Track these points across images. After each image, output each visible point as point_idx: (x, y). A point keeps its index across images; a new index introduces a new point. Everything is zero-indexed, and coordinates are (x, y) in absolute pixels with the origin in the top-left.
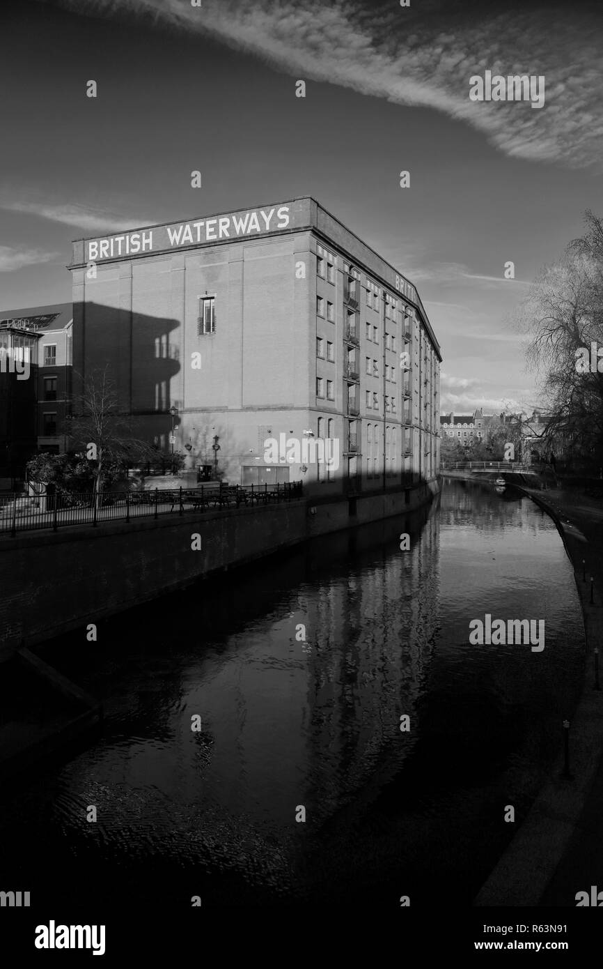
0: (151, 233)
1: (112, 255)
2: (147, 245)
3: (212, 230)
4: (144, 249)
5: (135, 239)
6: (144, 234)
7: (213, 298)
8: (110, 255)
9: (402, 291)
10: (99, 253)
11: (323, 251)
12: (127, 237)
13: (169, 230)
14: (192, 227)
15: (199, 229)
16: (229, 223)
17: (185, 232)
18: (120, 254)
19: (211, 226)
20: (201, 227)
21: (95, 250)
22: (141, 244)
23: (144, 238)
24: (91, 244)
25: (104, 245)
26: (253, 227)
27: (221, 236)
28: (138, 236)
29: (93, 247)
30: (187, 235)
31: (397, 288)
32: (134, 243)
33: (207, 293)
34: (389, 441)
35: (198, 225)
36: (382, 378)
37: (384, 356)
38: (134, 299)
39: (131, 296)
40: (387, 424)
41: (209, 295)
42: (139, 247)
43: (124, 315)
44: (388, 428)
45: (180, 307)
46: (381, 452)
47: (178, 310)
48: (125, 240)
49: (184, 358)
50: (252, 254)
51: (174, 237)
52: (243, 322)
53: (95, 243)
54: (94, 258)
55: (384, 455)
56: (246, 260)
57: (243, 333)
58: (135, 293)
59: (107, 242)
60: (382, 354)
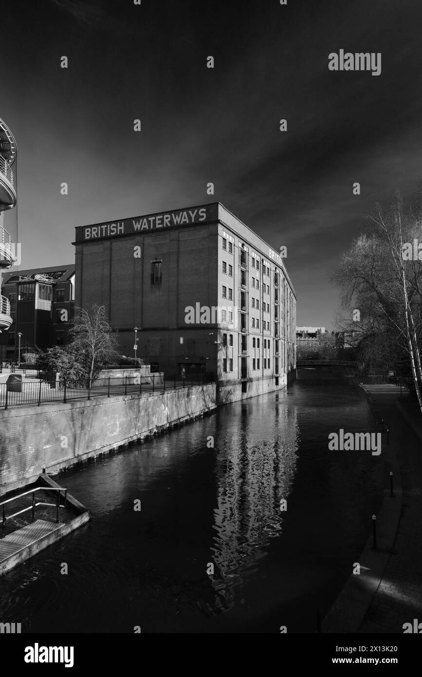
0: (123, 223)
1: (99, 236)
2: (121, 230)
3: (160, 222)
4: (118, 233)
5: (113, 227)
6: (119, 224)
7: (160, 262)
8: (98, 236)
9: (273, 258)
10: (91, 235)
11: (226, 235)
12: (109, 226)
13: (134, 221)
14: (147, 220)
15: (152, 221)
16: (170, 218)
17: (144, 223)
18: (104, 235)
19: (159, 220)
20: (153, 220)
21: (89, 233)
22: (117, 230)
23: (118, 226)
24: (86, 230)
25: (95, 230)
26: (184, 220)
27: (165, 226)
28: (115, 225)
29: (88, 231)
30: (145, 225)
31: (270, 257)
32: (112, 229)
33: (156, 259)
34: (265, 347)
35: (151, 219)
36: (261, 310)
37: (263, 297)
38: (112, 262)
39: (111, 261)
40: (264, 338)
41: (158, 260)
42: (115, 232)
43: (106, 272)
44: (265, 340)
45: (140, 267)
46: (261, 355)
47: (139, 269)
48: (107, 227)
49: (142, 298)
50: (184, 235)
51: (137, 226)
52: (178, 276)
53: (89, 229)
54: (89, 238)
55: (263, 356)
56: (181, 239)
57: (178, 283)
58: (113, 259)
59: (96, 228)
60: (261, 296)
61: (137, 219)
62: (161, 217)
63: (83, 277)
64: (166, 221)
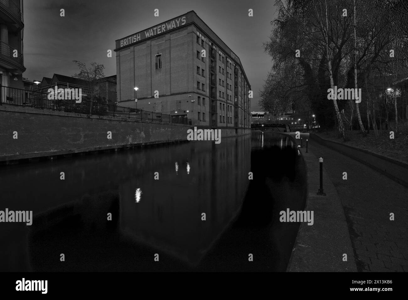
0: (139, 34)
3: (160, 29)
4: (138, 40)
5: (135, 37)
8: (127, 44)
9: (234, 58)
10: (124, 44)
11: (199, 34)
13: (145, 32)
14: (153, 30)
16: (165, 26)
17: (151, 32)
18: (130, 43)
21: (122, 43)
23: (137, 36)
26: (173, 26)
27: (162, 32)
31: (232, 57)
32: (134, 39)
33: (158, 53)
34: (229, 110)
35: (155, 29)
36: (226, 87)
37: (227, 80)
38: (135, 59)
39: (134, 57)
40: (228, 105)
41: (159, 54)
42: (136, 40)
43: (132, 65)
44: (228, 106)
45: (150, 60)
46: (226, 114)
47: (149, 61)
48: (132, 38)
49: (151, 78)
50: (173, 36)
51: (147, 35)
52: (170, 62)
53: (122, 41)
54: (122, 46)
55: (227, 115)
56: (171, 39)
57: (170, 66)
58: (135, 57)
59: (126, 40)
60: (226, 79)
61: (147, 30)
62: (160, 26)
63: (121, 70)
64: (163, 29)
